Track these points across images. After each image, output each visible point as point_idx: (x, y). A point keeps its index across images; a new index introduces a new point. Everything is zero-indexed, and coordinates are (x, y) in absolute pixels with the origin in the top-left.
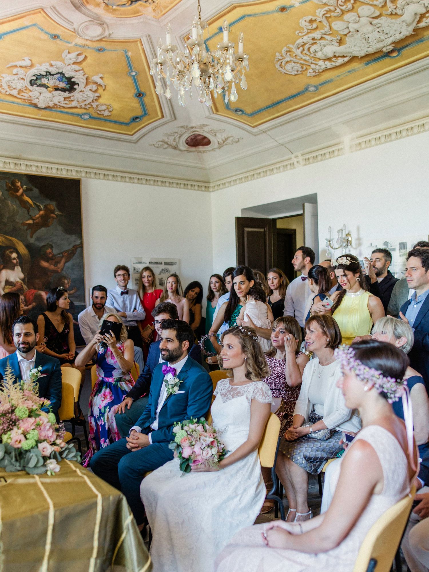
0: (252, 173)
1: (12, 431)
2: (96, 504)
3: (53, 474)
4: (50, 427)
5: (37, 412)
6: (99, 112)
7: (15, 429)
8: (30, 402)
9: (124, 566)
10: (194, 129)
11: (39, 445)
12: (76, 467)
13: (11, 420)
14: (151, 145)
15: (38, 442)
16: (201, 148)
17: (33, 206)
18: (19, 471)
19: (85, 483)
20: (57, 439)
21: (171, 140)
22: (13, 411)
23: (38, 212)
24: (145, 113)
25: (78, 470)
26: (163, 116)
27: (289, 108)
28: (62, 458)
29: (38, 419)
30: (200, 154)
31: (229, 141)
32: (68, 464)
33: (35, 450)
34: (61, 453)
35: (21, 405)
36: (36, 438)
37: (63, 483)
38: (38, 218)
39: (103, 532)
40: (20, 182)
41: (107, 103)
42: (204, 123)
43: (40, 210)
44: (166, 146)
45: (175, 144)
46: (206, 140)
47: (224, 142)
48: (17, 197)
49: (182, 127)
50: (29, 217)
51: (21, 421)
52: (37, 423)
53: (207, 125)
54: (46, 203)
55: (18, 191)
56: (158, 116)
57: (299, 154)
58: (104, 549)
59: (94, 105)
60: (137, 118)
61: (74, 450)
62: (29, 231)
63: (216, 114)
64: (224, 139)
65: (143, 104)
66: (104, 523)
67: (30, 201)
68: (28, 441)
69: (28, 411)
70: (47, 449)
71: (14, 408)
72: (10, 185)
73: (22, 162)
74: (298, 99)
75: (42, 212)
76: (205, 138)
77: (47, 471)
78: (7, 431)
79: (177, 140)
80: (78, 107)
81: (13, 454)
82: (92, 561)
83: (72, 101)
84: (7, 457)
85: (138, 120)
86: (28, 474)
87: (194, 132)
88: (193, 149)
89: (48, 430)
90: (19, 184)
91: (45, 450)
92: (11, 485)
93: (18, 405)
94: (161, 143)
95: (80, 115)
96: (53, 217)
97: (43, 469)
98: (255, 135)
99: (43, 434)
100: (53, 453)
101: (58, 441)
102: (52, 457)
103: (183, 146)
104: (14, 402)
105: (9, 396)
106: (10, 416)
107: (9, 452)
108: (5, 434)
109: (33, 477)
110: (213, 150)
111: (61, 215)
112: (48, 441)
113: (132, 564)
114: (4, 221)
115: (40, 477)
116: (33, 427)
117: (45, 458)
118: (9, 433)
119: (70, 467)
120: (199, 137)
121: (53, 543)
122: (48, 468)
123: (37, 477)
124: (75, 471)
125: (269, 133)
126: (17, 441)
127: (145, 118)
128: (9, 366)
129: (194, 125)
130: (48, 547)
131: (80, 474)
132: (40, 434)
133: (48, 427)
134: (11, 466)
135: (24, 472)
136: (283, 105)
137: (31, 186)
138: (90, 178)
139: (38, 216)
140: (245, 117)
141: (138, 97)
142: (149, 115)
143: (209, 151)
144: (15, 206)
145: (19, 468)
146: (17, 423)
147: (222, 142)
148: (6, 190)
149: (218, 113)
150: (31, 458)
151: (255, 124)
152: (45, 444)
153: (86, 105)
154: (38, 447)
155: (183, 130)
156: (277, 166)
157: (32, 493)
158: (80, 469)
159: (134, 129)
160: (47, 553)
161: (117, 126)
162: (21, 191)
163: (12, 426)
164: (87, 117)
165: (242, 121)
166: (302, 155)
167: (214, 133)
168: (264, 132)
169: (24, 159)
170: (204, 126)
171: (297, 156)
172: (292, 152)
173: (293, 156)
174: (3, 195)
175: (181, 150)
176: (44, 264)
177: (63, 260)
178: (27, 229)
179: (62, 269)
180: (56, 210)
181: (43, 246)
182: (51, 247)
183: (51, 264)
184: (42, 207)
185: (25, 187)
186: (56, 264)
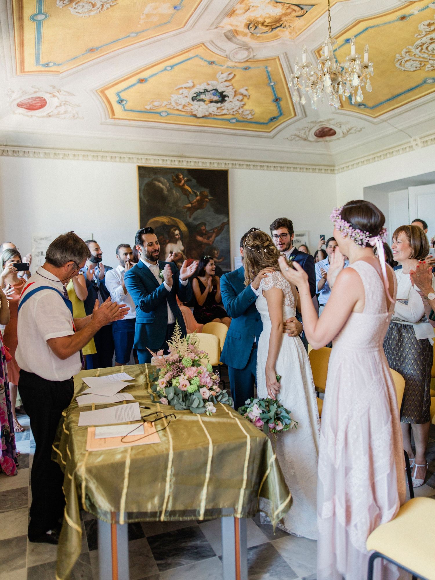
0: (373, 156)
1: (179, 377)
2: (245, 443)
3: (211, 414)
4: (208, 375)
5: (198, 362)
6: (244, 116)
7: (182, 375)
8: (193, 354)
9: (268, 498)
10: (322, 123)
11: (200, 389)
12: (229, 410)
13: (179, 368)
14: (285, 139)
15: (200, 387)
16: (327, 138)
17: (192, 193)
18: (185, 409)
19: (237, 424)
20: (213, 385)
21: (302, 134)
22: (180, 361)
23: (195, 197)
24: (281, 114)
25: (230, 412)
26: (295, 115)
27: (409, 98)
28: (218, 401)
29: (199, 368)
30: (326, 143)
31: (352, 131)
32: (222, 406)
33: (197, 393)
34: (217, 397)
35: (186, 356)
36: (198, 384)
37: (219, 423)
38: (195, 202)
39: (251, 467)
40: (182, 175)
41: (250, 108)
42: (331, 118)
43: (197, 196)
44: (297, 138)
45: (305, 136)
46: (332, 132)
47: (348, 132)
48: (180, 187)
49: (312, 122)
50: (189, 202)
51: (186, 369)
52: (199, 371)
53: (333, 119)
54: (202, 190)
55: (180, 182)
56: (291, 115)
57: (417, 137)
58: (251, 482)
59: (240, 111)
60: (274, 118)
61: (226, 395)
63: (341, 109)
64: (348, 130)
65: (279, 107)
66: (252, 460)
67: (190, 190)
68: (192, 386)
69: (191, 361)
70: (207, 393)
71: (181, 358)
72: (175, 178)
73: (184, 159)
74: (416, 91)
75: (198, 198)
76: (331, 129)
77: (206, 411)
78: (176, 377)
79: (307, 133)
80: (228, 114)
81: (181, 395)
82: (242, 491)
83: (223, 110)
84: (176, 398)
85: (275, 120)
86: (191, 412)
87: (321, 125)
88: (321, 139)
89: (207, 377)
90: (181, 177)
91: (204, 394)
92: (179, 420)
93: (184, 355)
94: (293, 137)
95: (229, 120)
96: (207, 201)
97: (203, 410)
98: (377, 124)
99: (203, 380)
100: (211, 396)
101: (215, 387)
102: (210, 400)
103: (312, 138)
104: (181, 354)
105: (177, 348)
106: (178, 364)
107: (177, 393)
108: (174, 379)
109: (196, 415)
110: (338, 139)
111: (212, 199)
112: (207, 386)
113: (276, 497)
115: (201, 416)
116: (195, 375)
117: (205, 401)
118: (177, 378)
119: (224, 409)
120: (326, 130)
121: (211, 472)
122: (207, 409)
123: (199, 415)
124: (228, 413)
125: (389, 121)
126: (183, 385)
127: (280, 118)
128: (177, 324)
129: (321, 120)
130: (208, 475)
131: (232, 416)
132: (200, 380)
133: (207, 375)
134: (179, 405)
135: (188, 411)
136: (402, 97)
138: (235, 168)
139: (195, 200)
140: (367, 110)
141: (275, 101)
142: (284, 115)
143: (335, 140)
144: (178, 194)
145: (185, 407)
146: (183, 371)
147: (346, 132)
148: (172, 182)
149: (343, 108)
150: (194, 400)
151: (376, 115)
152: (204, 389)
153: (234, 112)
154: (199, 391)
155: (313, 125)
156: (397, 149)
157: (195, 429)
158: (231, 412)
159: (272, 127)
160: (207, 480)
161: (258, 126)
162: (183, 182)
163: (180, 373)
164: (234, 121)
165: (365, 113)
166: (421, 138)
167: (340, 125)
168: (385, 121)
169: (186, 157)
170: (330, 120)
171: (415, 140)
172: (411, 137)
173: (411, 140)
174: (169, 186)
175: (310, 141)
176: (199, 238)
177: (214, 235)
178: (187, 212)
179: (213, 242)
180: (209, 195)
181: (199, 224)
182: (205, 224)
183: (204, 238)
184: (198, 193)
185: (186, 179)
186: (208, 238)
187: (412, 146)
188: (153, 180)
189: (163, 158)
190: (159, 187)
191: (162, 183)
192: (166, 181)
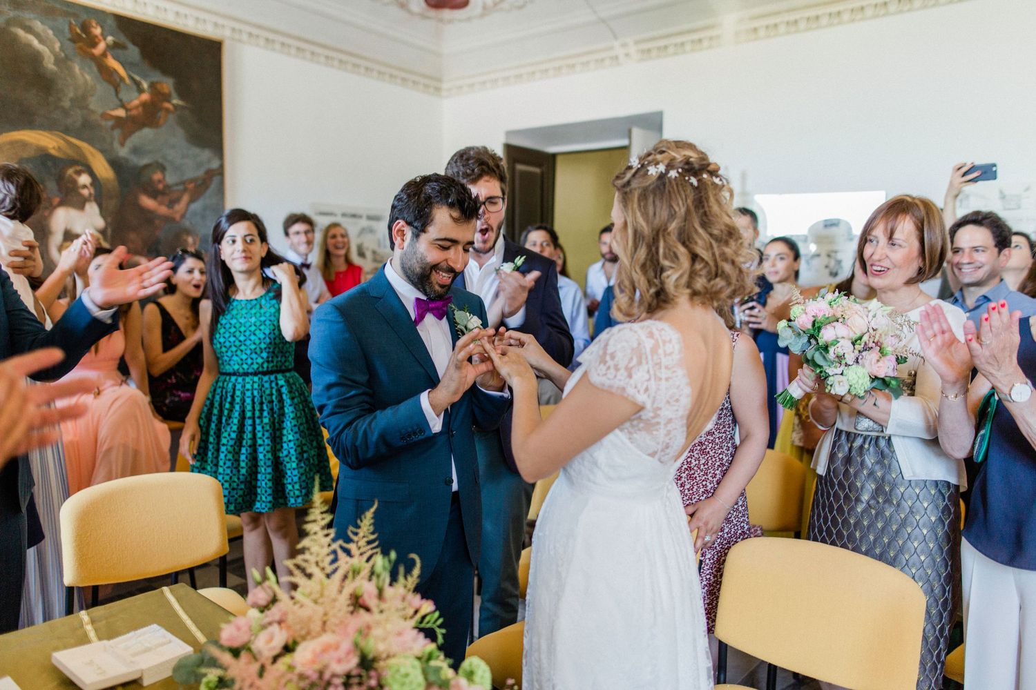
0: (530, 69)
16: (446, 13)
17: (128, 81)
23: (136, 94)
31: (505, 5)
38: (137, 107)
40: (102, 27)
43: (141, 91)
47: (495, 5)
48: (93, 57)
50: (118, 103)
54: (155, 79)
55: (94, 44)
57: (630, 40)
62: (117, 133)
64: (498, 0)
67: (121, 71)
72: (78, 31)
75: (145, 97)
88: (434, 13)
90: (97, 31)
96: (167, 110)
103: (418, 4)
110: (469, 19)
111: (183, 108)
114: (62, 104)
137: (123, 39)
138: (240, 41)
139: (136, 102)
143: (460, 21)
144: (88, 77)
147: (492, 5)
148: (70, 40)
162: (102, 46)
166: (637, 42)
171: (624, 45)
172: (616, 37)
173: (616, 44)
174: (62, 48)
175: (409, 12)
176: (147, 202)
177: (186, 198)
178: (113, 128)
179: (183, 216)
180: (174, 94)
181: (146, 166)
182: (163, 169)
183: (161, 203)
184: (145, 85)
185: (110, 39)
186: (172, 204)
187: (617, 58)
188: (9, 22)
190: (30, 46)
191: (37, 36)
192: (50, 32)
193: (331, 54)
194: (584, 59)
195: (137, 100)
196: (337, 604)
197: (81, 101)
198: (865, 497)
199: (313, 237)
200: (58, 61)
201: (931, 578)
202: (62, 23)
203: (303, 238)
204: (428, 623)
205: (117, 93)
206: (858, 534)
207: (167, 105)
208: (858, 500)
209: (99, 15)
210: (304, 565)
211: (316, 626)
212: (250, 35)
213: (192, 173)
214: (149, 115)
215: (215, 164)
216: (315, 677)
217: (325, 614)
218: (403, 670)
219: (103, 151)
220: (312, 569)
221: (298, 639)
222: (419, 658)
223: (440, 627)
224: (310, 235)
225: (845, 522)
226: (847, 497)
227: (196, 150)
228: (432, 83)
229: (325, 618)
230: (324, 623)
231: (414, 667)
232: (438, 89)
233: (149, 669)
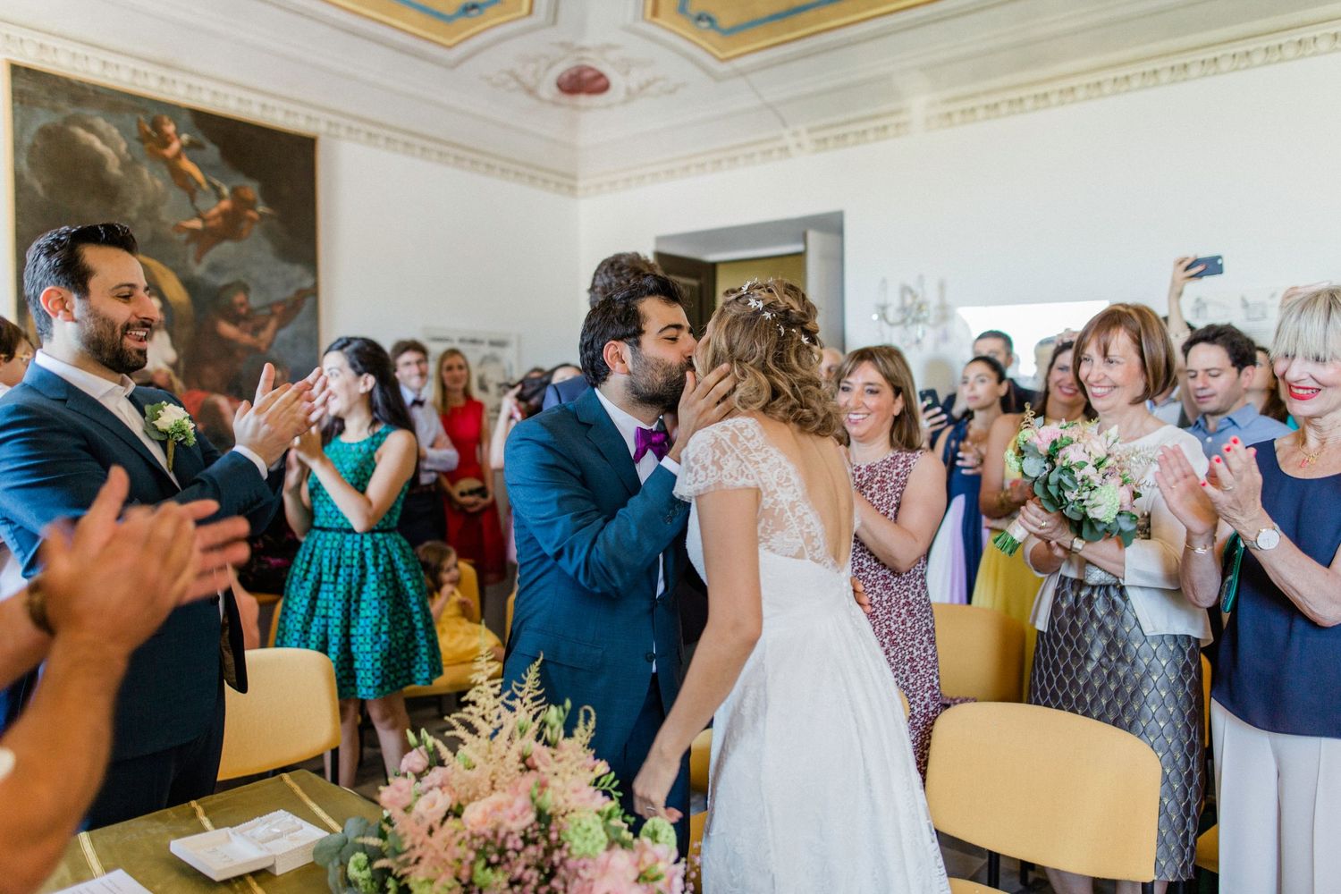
10: (583, 54)
14: (484, 79)
16: (583, 100)
17: (205, 186)
21: (527, 73)
23: (215, 201)
26: (530, 12)
27: (822, 22)
30: (574, 113)
31: (652, 88)
38: (215, 217)
40: (176, 125)
42: (613, 41)
43: (220, 197)
44: (513, 84)
45: (533, 83)
46: (600, 83)
47: (641, 89)
48: (166, 160)
49: (562, 44)
50: (194, 212)
53: (617, 47)
54: (237, 183)
55: (166, 144)
56: (520, 9)
57: (802, 128)
60: (474, 7)
62: (192, 248)
63: (650, 22)
64: (643, 84)
67: (197, 174)
72: (148, 129)
73: (178, 77)
75: (226, 204)
76: (600, 76)
79: (539, 75)
85: (474, 12)
87: (581, 59)
88: (566, 99)
90: (170, 128)
94: (504, 76)
96: (252, 220)
98: (719, 80)
103: (548, 89)
110: (609, 106)
111: (270, 216)
120: (588, 75)
125: (750, 77)
127: (491, 10)
129: (586, 42)
136: (809, 15)
137: (200, 137)
138: (337, 136)
139: (214, 211)
140: (713, 35)
142: (502, 3)
143: (599, 108)
144: (159, 183)
147: (637, 89)
148: (138, 140)
149: (655, 21)
151: (728, 54)
155: (561, 52)
159: (460, 32)
161: (423, 19)
162: (175, 146)
165: (704, 44)
166: (810, 131)
167: (627, 66)
168: (741, 73)
169: (182, 70)
170: (610, 47)
171: (796, 134)
172: (785, 125)
173: (786, 133)
174: (128, 150)
175: (540, 99)
176: (227, 329)
177: (273, 324)
178: (188, 242)
179: (270, 345)
180: (260, 201)
181: (227, 287)
182: (245, 289)
183: (244, 331)
184: (226, 191)
185: (185, 137)
186: (256, 330)
187: (787, 149)
188: (69, 120)
189: (104, 56)
190: (90, 148)
191: (101, 136)
192: (115, 131)
193: (445, 149)
194: (749, 150)
195: (216, 208)
196: (507, 760)
197: (150, 212)
198: (1096, 654)
199: (427, 368)
200: (124, 165)
201: (1172, 749)
202: (129, 120)
203: (414, 369)
204: (603, 784)
205: (193, 201)
206: (1088, 699)
207: (251, 214)
208: (1088, 657)
209: (173, 109)
210: (469, 718)
211: (486, 786)
212: (350, 129)
213: (280, 293)
214: (230, 227)
215: (308, 283)
216: (489, 834)
217: (493, 774)
218: (585, 825)
219: (176, 270)
220: (478, 723)
221: (463, 803)
222: (599, 813)
223: (615, 789)
224: (423, 366)
225: (1074, 683)
226: (1075, 654)
227: (286, 267)
228: (566, 182)
229: (494, 778)
230: (493, 782)
231: (595, 822)
232: (572, 190)
233: (282, 856)
